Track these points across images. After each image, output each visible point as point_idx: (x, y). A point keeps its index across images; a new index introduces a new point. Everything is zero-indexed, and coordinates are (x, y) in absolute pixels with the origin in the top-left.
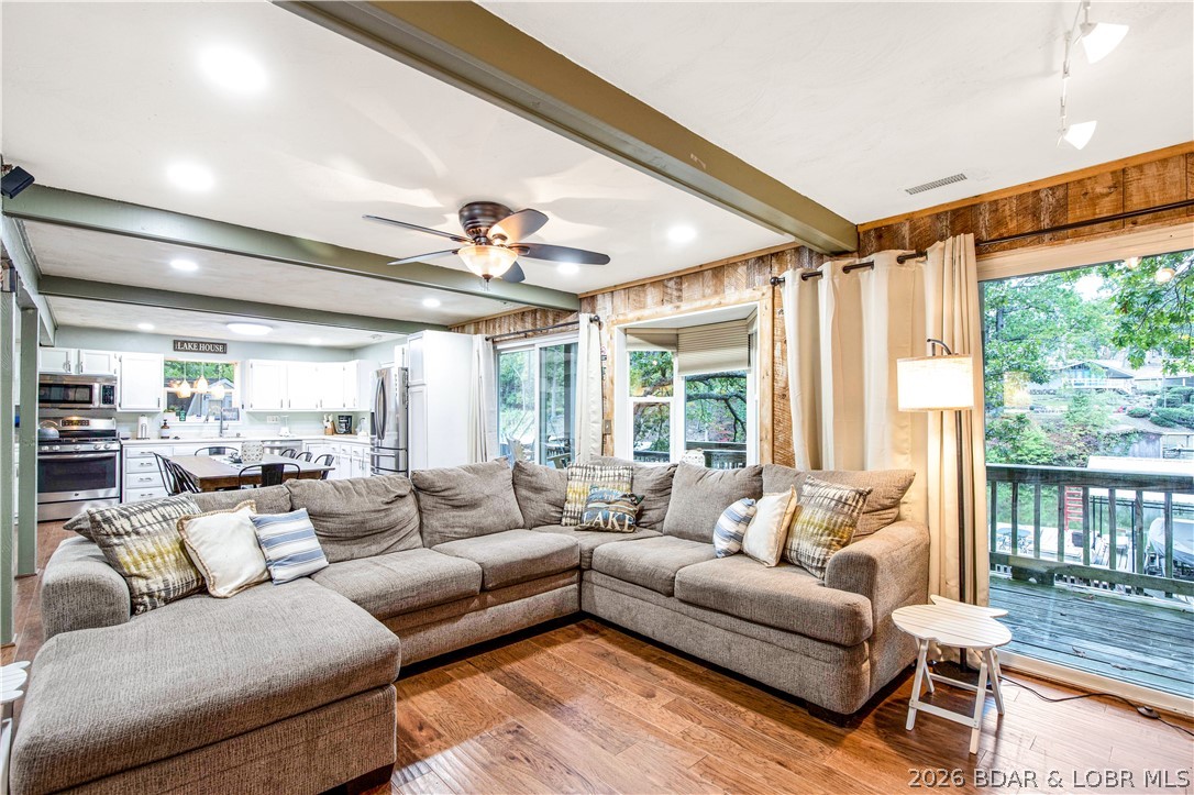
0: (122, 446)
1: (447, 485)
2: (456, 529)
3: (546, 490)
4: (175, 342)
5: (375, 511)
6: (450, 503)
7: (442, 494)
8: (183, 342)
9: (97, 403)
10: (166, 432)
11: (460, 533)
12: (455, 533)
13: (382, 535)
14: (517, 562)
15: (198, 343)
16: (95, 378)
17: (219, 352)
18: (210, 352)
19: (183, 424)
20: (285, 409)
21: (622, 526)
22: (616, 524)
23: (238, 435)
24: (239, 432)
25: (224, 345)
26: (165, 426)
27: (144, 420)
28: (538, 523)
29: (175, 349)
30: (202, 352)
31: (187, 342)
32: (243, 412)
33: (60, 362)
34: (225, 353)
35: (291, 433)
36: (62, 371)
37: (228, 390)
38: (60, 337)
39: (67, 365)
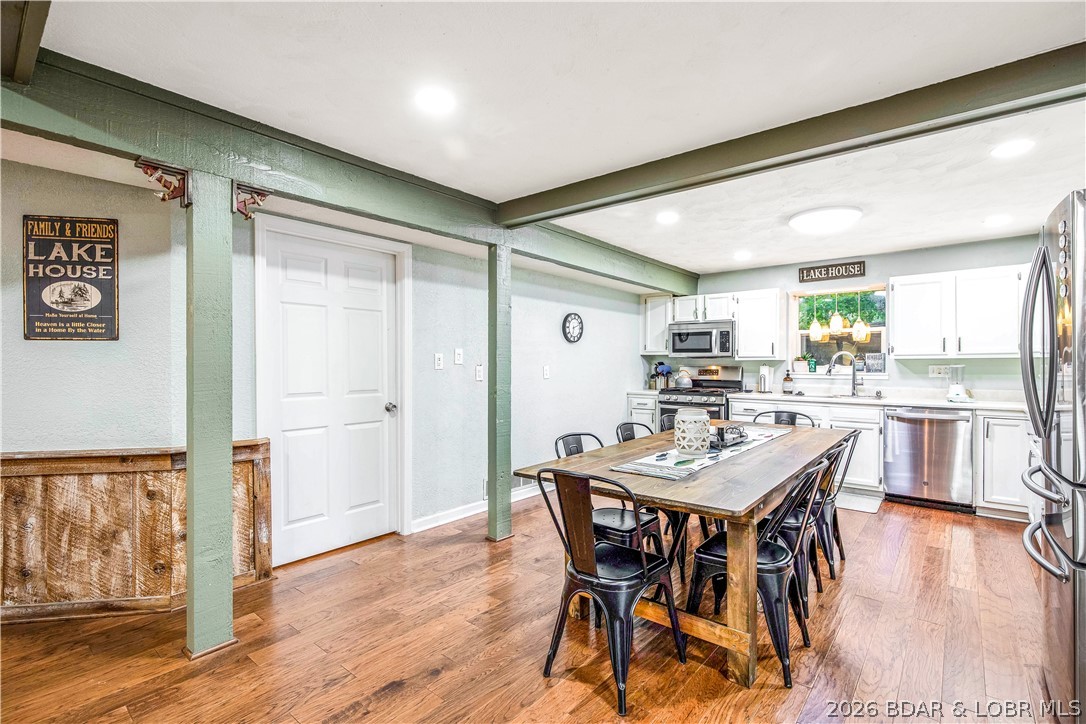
0: (727, 400)
4: (801, 271)
8: (809, 270)
9: (716, 351)
10: (789, 386)
15: (827, 267)
16: (713, 324)
17: (854, 275)
18: (843, 276)
19: (813, 376)
20: (952, 353)
23: (878, 396)
24: (878, 389)
25: (862, 264)
26: (788, 378)
27: (764, 370)
29: (802, 280)
30: (832, 278)
31: (813, 269)
32: (890, 359)
33: (689, 310)
34: (863, 274)
35: (971, 396)
36: (692, 319)
37: (876, 329)
38: (701, 286)
39: (696, 312)
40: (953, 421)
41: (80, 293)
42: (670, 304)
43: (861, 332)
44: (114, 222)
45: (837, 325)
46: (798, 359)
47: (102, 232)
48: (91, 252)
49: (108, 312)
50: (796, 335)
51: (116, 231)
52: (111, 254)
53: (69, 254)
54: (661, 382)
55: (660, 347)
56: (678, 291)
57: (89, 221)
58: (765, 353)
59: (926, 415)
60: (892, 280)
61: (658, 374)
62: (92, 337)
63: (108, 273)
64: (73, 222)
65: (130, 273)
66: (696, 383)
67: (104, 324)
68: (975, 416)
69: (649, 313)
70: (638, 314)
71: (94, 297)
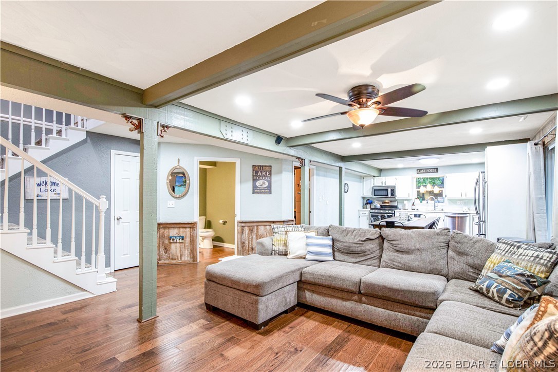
0: (394, 212)
1: (395, 238)
2: (394, 263)
3: (467, 255)
4: (417, 170)
5: (355, 243)
6: (395, 248)
7: (391, 242)
8: (420, 170)
9: (389, 195)
10: (414, 207)
11: (396, 266)
12: (393, 265)
13: (357, 255)
14: (378, 286)
15: (426, 169)
16: (388, 187)
17: (434, 172)
18: (431, 172)
19: (421, 204)
20: (464, 197)
21: (501, 298)
22: (495, 294)
23: (442, 210)
24: (442, 208)
25: (437, 169)
26: (413, 205)
27: (405, 202)
28: (458, 276)
29: (417, 173)
30: (428, 173)
32: (446, 199)
33: (380, 182)
34: (437, 172)
35: (469, 210)
36: (380, 185)
37: (441, 189)
38: (383, 173)
39: (382, 183)
40: (465, 217)
41: (264, 183)
42: (372, 180)
43: (436, 190)
44: (271, 166)
45: (429, 188)
46: (416, 199)
47: (268, 169)
48: (266, 173)
49: (269, 187)
50: (415, 190)
51: (271, 168)
52: (270, 174)
53: (262, 174)
54: (368, 206)
55: (369, 194)
56: (375, 175)
57: (266, 166)
58: (407, 197)
59: (457, 215)
60: (446, 175)
61: (367, 203)
62: (266, 193)
63: (270, 178)
64: (263, 166)
65: (274, 178)
66: (381, 206)
67: (268, 190)
68: (470, 215)
69: (365, 182)
70: (361, 182)
71: (267, 184)
